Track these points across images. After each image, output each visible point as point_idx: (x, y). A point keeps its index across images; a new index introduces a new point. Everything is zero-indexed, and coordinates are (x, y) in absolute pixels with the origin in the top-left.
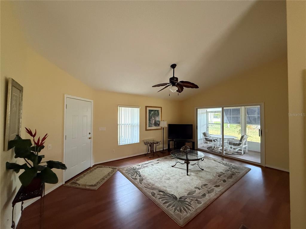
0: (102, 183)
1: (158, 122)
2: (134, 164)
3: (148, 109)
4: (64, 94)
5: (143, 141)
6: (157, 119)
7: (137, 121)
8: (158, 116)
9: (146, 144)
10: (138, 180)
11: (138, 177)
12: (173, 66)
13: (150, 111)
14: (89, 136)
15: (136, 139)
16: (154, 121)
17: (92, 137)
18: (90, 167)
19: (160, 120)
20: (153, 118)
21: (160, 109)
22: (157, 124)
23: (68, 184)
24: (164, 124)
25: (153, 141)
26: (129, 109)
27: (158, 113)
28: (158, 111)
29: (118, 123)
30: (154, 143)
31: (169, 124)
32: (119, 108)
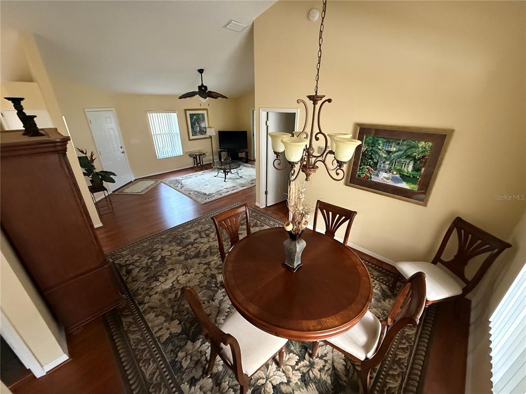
0: (146, 191)
1: (204, 129)
2: (178, 176)
3: (188, 113)
4: (84, 109)
5: (187, 153)
6: (203, 125)
7: (176, 129)
8: (203, 121)
9: (191, 156)
10: (179, 187)
11: (180, 185)
12: (201, 71)
13: (192, 116)
14: (121, 150)
15: (179, 152)
16: (198, 128)
17: (125, 151)
18: (131, 182)
19: (207, 126)
20: (197, 125)
21: (204, 112)
22: (203, 131)
23: (116, 193)
24: (212, 132)
25: (200, 152)
26: (163, 115)
27: (204, 117)
28: (202, 114)
29: (153, 134)
30: (201, 155)
31: (219, 132)
32: (149, 114)
